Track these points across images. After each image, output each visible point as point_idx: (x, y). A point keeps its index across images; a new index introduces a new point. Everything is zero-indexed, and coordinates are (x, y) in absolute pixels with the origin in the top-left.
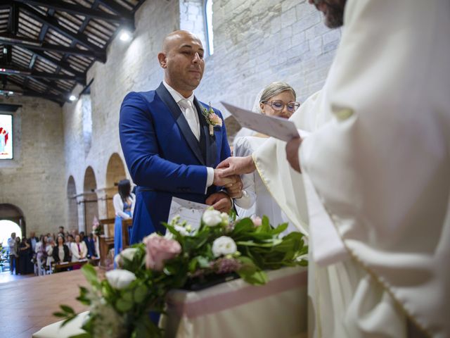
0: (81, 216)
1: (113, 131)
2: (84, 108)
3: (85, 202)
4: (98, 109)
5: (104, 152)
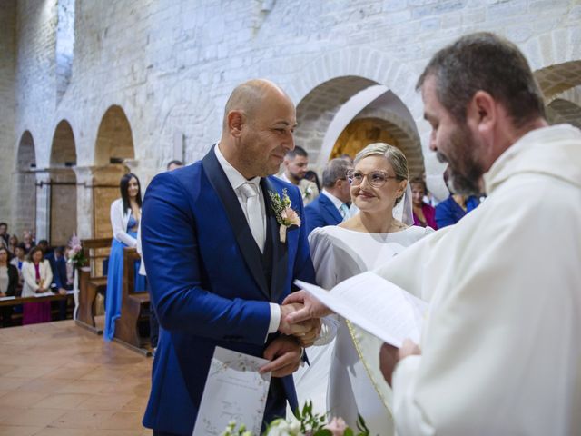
0: (42, 209)
1: (115, 64)
2: (60, 7)
3: (51, 184)
4: (87, 18)
5: (94, 99)
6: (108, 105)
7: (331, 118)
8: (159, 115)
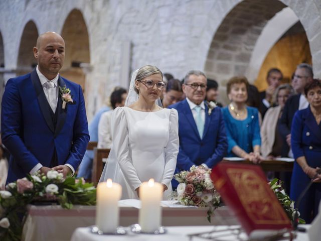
6: (70, 8)
7: (259, 33)
8: (112, 21)
